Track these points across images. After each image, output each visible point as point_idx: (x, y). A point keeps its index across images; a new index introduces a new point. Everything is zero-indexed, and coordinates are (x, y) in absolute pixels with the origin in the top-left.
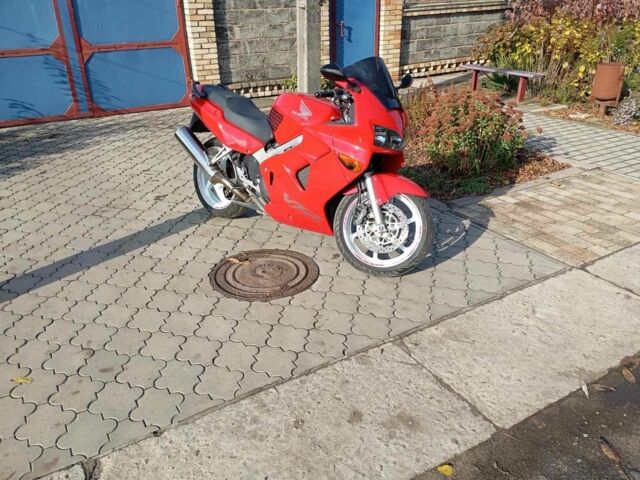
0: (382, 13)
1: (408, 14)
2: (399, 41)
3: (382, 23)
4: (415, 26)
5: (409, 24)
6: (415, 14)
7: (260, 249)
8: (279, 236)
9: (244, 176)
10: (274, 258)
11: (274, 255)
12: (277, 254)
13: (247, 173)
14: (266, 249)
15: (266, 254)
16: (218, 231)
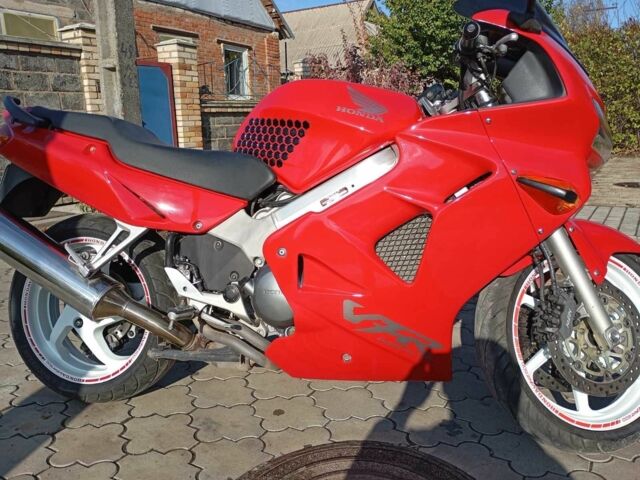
0: (178, 107)
1: (206, 110)
2: (201, 139)
3: (179, 118)
4: (214, 123)
5: (208, 121)
6: (213, 110)
7: (270, 458)
8: (278, 412)
9: (190, 286)
10: (330, 474)
11: (321, 466)
12: (324, 460)
13: (199, 277)
14: (284, 456)
15: (300, 470)
16: (115, 438)
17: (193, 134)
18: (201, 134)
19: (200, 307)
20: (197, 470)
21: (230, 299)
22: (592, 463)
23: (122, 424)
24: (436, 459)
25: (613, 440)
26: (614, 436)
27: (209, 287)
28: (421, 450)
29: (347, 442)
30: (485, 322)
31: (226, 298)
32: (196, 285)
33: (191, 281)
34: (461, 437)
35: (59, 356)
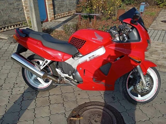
4: (56, 2)
5: (54, 2)
7: (78, 105)
8: (79, 94)
9: (61, 72)
10: (90, 109)
11: (88, 107)
12: (89, 106)
13: (63, 71)
14: (81, 105)
15: (84, 108)
16: (48, 100)
17: (50, 6)
18: (52, 6)
19: (63, 77)
20: (65, 108)
21: (70, 75)
22: (140, 107)
23: (48, 97)
24: (110, 106)
25: (144, 103)
26: (145, 102)
27: (65, 72)
28: (107, 103)
29: (93, 102)
30: (121, 82)
31: (69, 75)
32: (62, 72)
33: (61, 71)
34: (115, 101)
35: (33, 82)
